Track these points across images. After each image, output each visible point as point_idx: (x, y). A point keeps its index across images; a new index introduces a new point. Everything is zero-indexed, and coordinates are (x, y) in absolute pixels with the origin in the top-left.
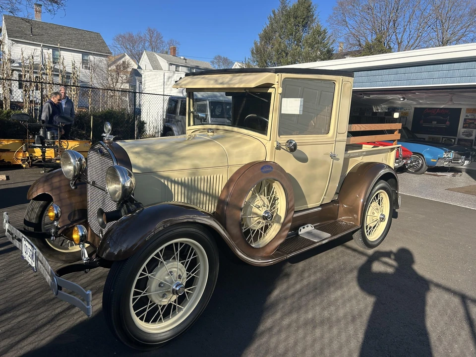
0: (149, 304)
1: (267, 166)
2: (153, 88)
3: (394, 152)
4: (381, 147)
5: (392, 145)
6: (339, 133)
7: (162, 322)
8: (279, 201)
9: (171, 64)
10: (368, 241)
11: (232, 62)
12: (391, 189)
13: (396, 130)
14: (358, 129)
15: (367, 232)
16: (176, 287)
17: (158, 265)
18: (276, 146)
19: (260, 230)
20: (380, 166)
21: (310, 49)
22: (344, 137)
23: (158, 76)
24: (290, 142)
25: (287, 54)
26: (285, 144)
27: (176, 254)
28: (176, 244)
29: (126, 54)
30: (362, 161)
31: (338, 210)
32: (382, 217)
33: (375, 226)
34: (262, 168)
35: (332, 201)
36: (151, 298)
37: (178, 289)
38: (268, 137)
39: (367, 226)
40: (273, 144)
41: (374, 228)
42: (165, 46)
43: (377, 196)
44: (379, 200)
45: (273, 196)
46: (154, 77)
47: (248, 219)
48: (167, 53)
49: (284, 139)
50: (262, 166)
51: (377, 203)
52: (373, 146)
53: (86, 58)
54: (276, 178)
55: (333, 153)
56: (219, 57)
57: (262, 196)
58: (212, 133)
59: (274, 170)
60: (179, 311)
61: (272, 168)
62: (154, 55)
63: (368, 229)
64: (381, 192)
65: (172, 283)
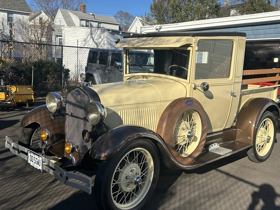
0: (119, 190)
1: (189, 101)
2: (72, 42)
3: (276, 90)
4: (266, 87)
5: (275, 85)
6: (236, 77)
7: (125, 204)
8: (196, 125)
9: (82, 20)
10: (258, 156)
11: (132, 16)
12: (274, 118)
13: (277, 73)
14: (249, 74)
15: (258, 149)
16: (137, 179)
17: (125, 165)
18: (194, 87)
19: (184, 146)
20: (266, 101)
21: (200, 4)
22: (240, 79)
23: (76, 31)
24: (204, 84)
25: (181, 9)
26: (200, 86)
27: (135, 158)
28: (136, 151)
29: (42, 11)
30: (252, 97)
31: (236, 133)
32: (269, 138)
33: (263, 145)
34: (187, 102)
35: (231, 127)
36: (121, 186)
37: (138, 180)
38: (188, 81)
39: (257, 145)
40: (191, 86)
41: (262, 147)
42: (75, 4)
43: (264, 122)
44: (266, 126)
45: (193, 122)
46: (73, 32)
47: (177, 137)
48: (77, 10)
49: (199, 82)
50: (186, 100)
51: (265, 128)
52: (260, 86)
53: (10, 16)
54: (196, 109)
55: (232, 91)
56: (121, 12)
57: (186, 122)
58: (146, 79)
59: (194, 103)
60: (135, 198)
61: (193, 102)
62: (67, 12)
63: (258, 147)
64: (267, 120)
65: (134, 176)
